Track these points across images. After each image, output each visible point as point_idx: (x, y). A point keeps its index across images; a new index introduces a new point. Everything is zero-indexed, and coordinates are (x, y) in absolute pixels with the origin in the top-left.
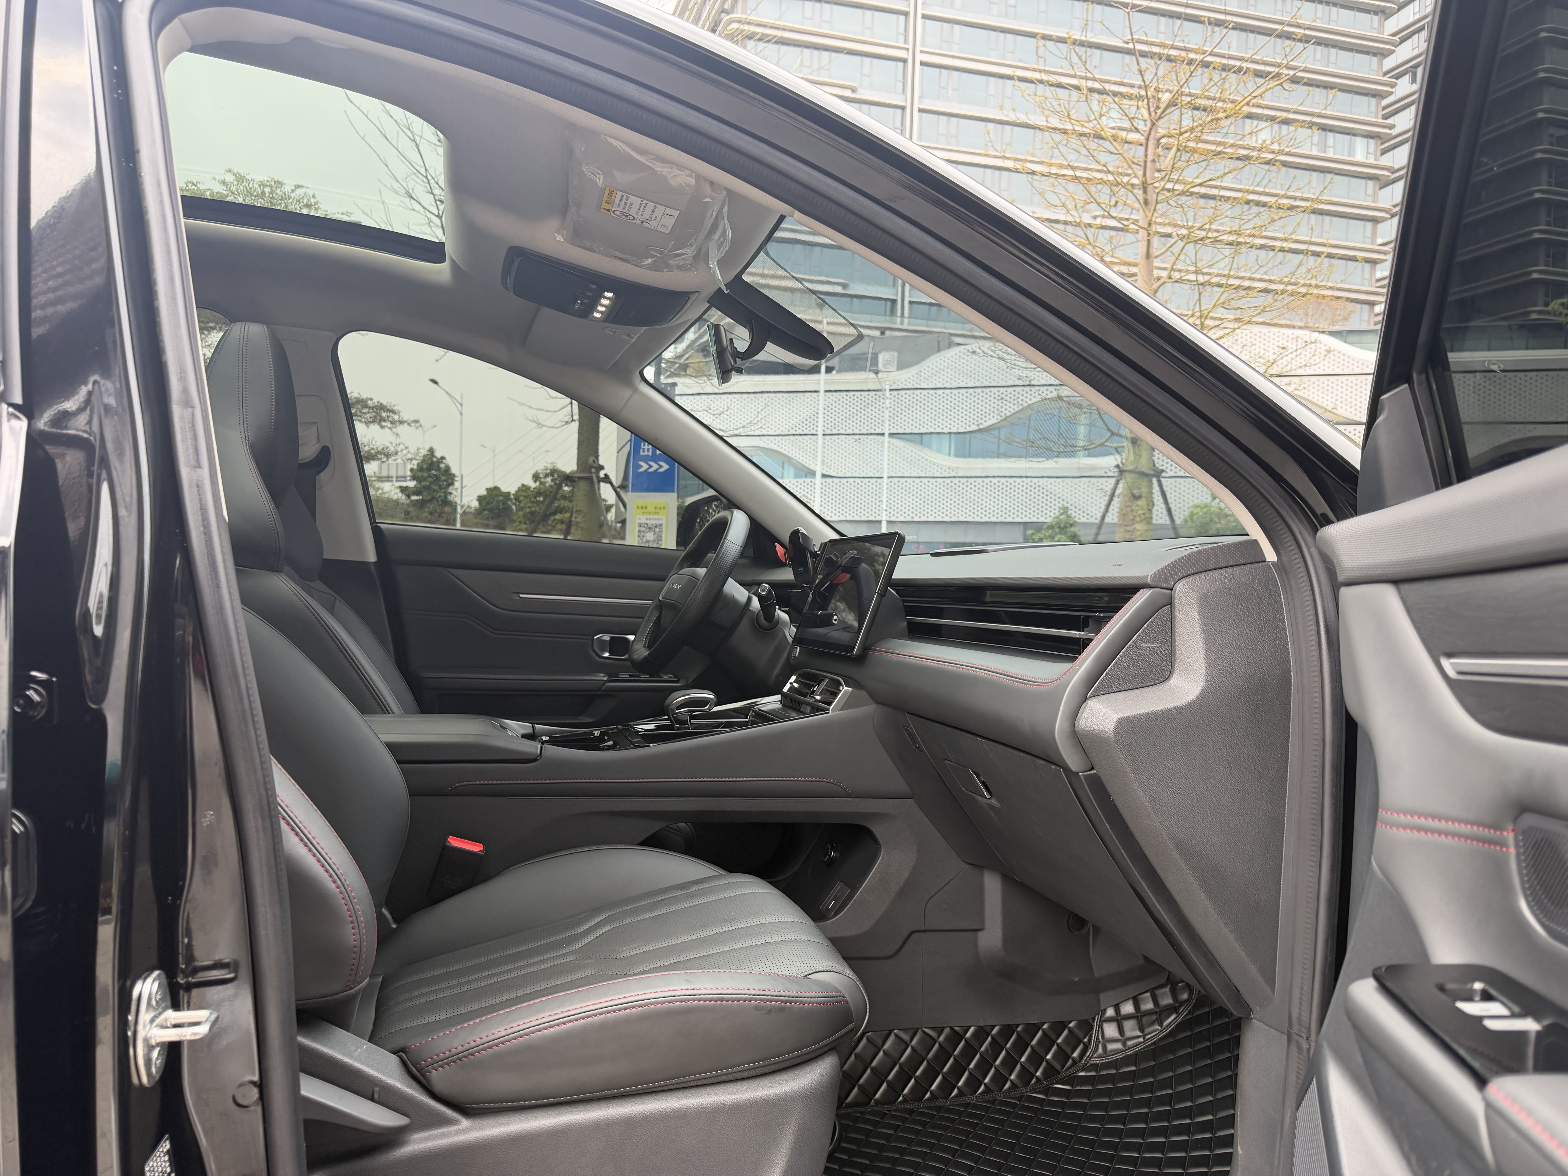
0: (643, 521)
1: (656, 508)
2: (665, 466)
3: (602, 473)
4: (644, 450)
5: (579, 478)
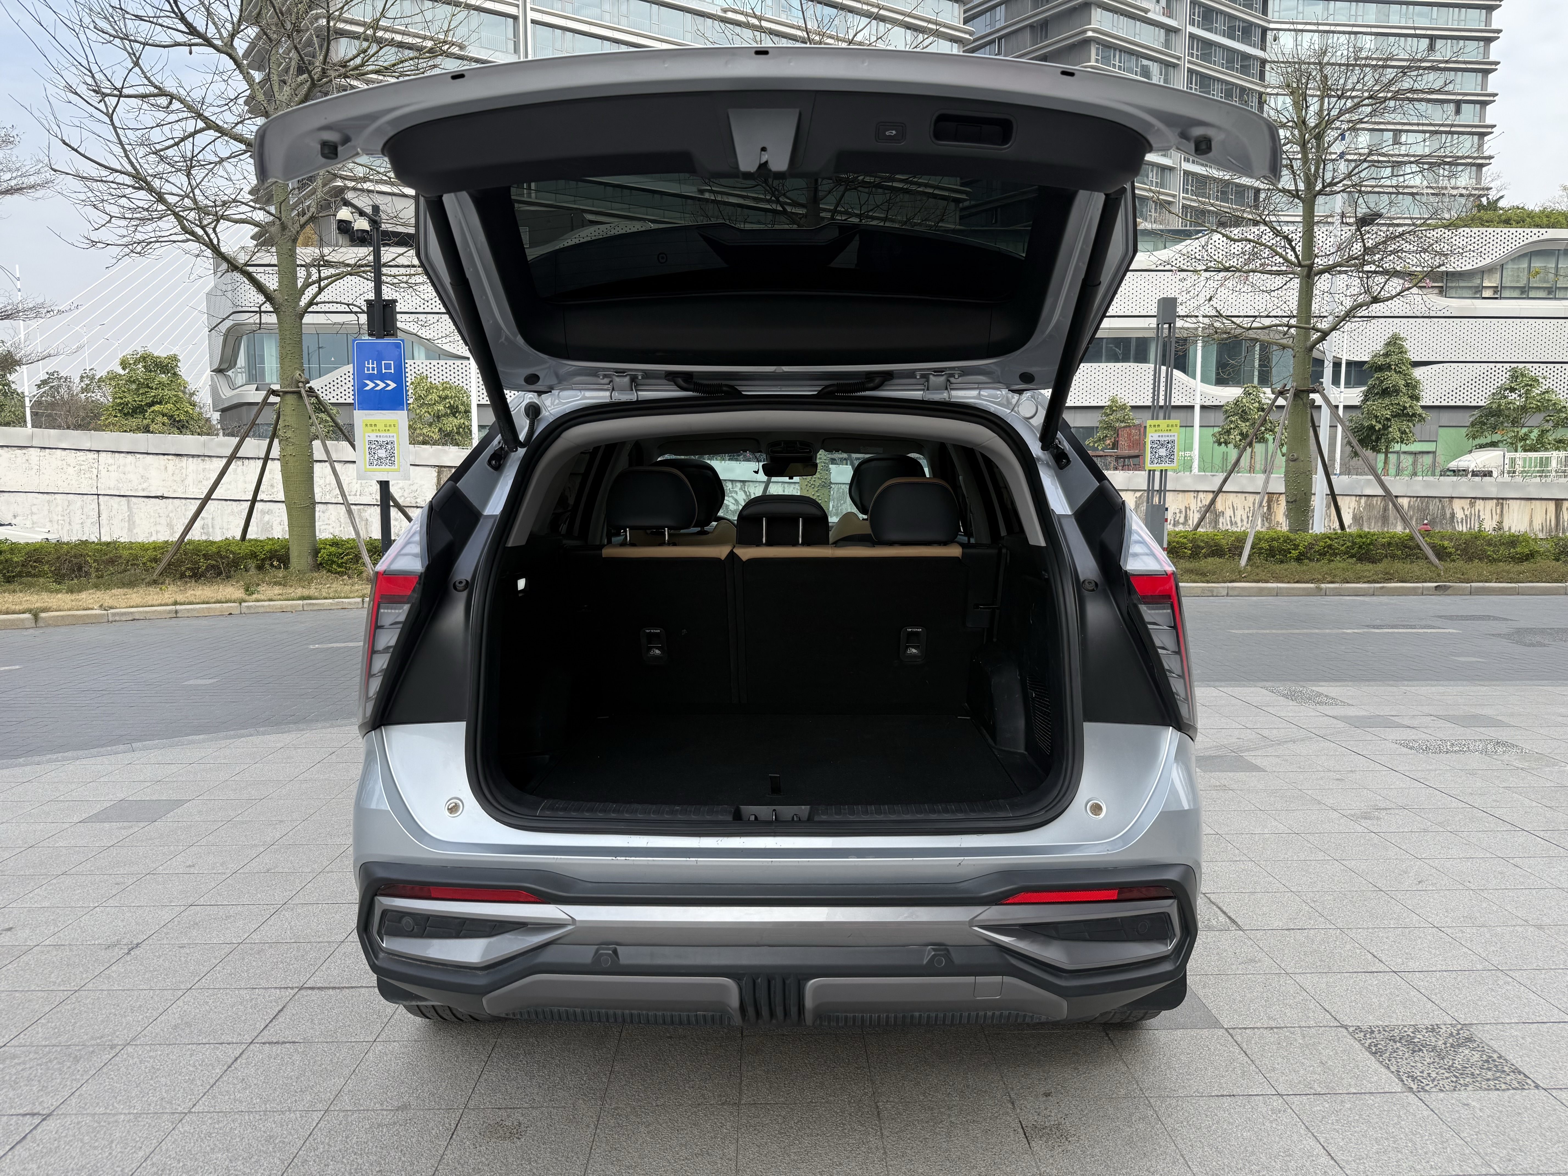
0: (373, 438)
1: (386, 426)
2: (393, 385)
3: (308, 385)
4: (368, 368)
5: (286, 393)
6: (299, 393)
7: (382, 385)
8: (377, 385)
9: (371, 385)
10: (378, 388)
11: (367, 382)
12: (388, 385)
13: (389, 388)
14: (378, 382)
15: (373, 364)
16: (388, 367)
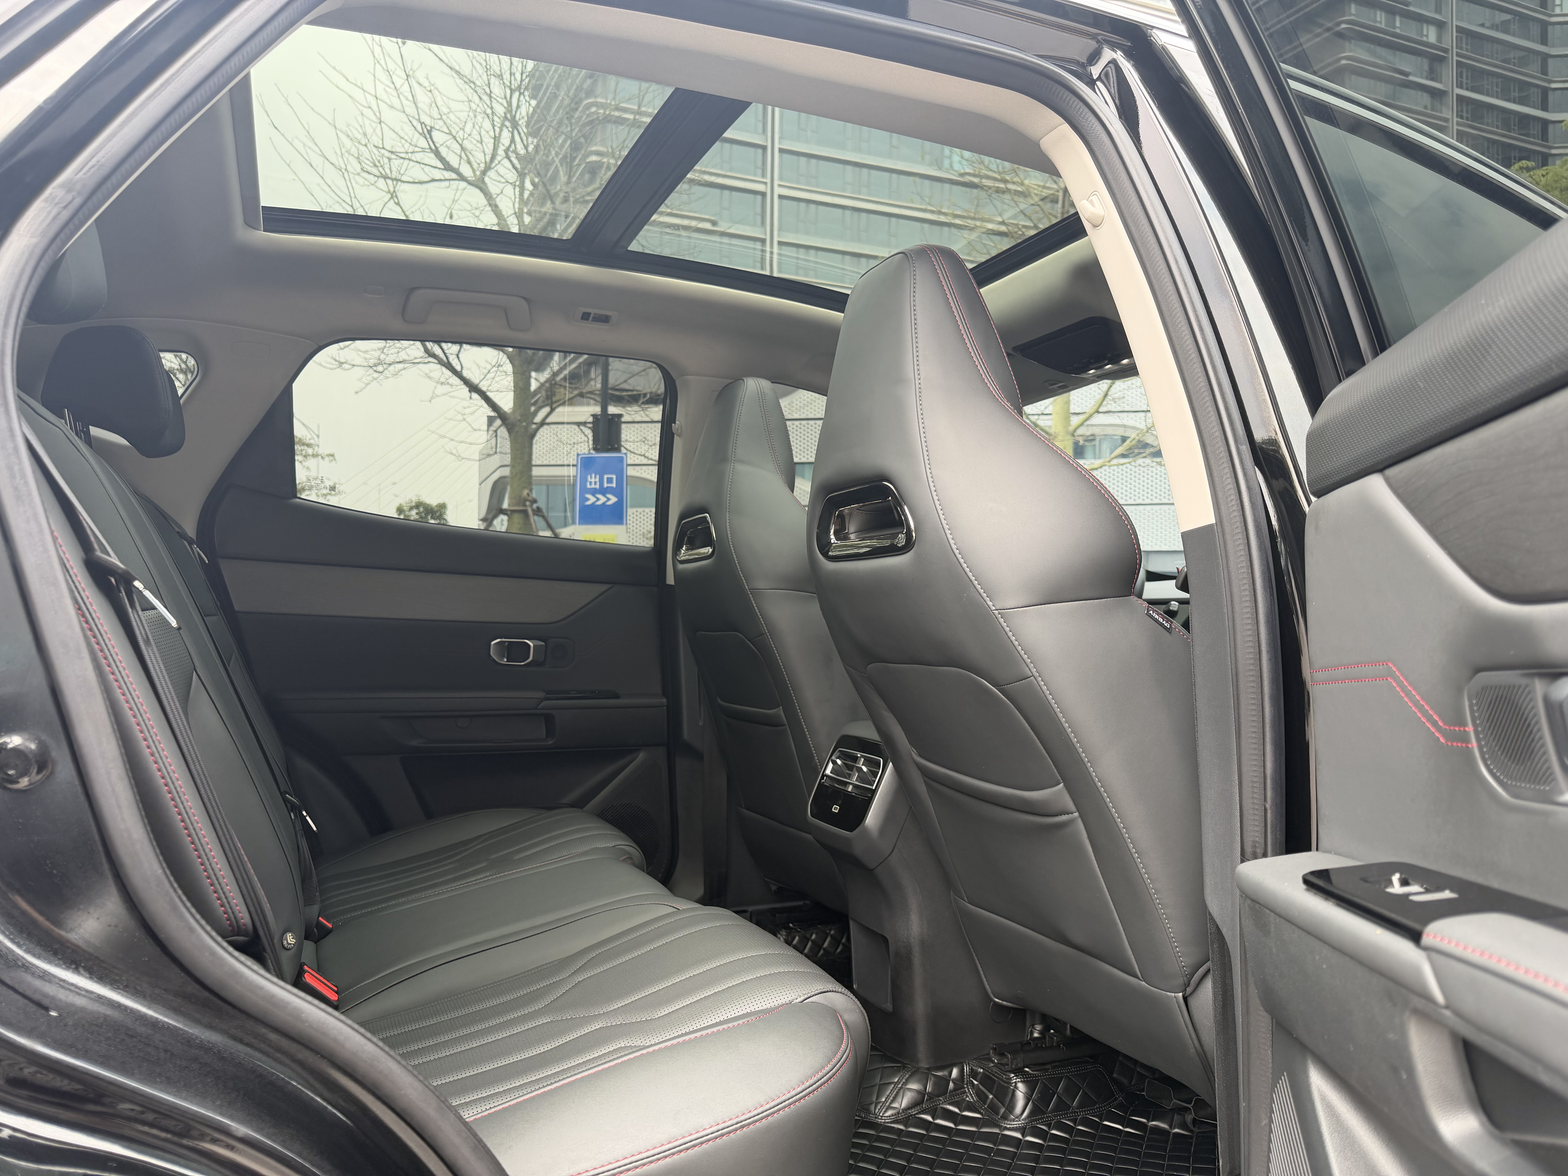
2: (613, 499)
3: (535, 506)
4: (591, 483)
5: (513, 511)
6: (525, 512)
7: (603, 499)
8: (598, 499)
9: (592, 499)
10: (599, 503)
11: (589, 496)
12: (609, 499)
13: (609, 503)
14: (599, 496)
15: (595, 477)
16: (610, 480)
